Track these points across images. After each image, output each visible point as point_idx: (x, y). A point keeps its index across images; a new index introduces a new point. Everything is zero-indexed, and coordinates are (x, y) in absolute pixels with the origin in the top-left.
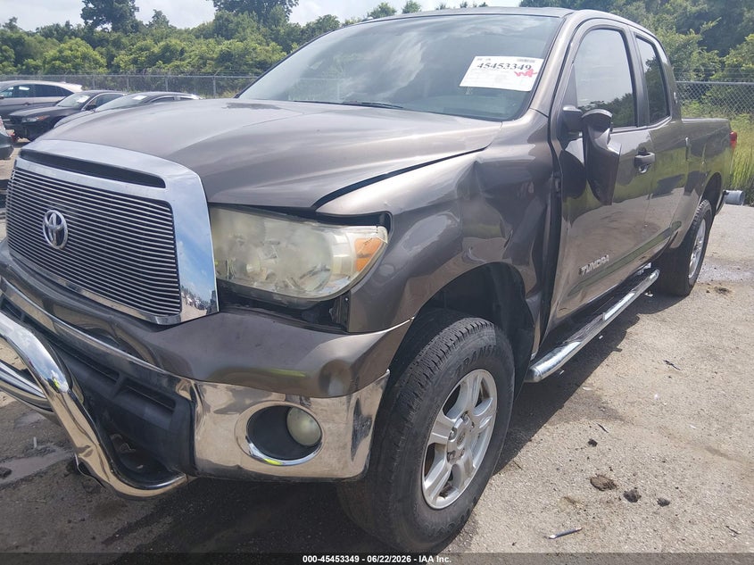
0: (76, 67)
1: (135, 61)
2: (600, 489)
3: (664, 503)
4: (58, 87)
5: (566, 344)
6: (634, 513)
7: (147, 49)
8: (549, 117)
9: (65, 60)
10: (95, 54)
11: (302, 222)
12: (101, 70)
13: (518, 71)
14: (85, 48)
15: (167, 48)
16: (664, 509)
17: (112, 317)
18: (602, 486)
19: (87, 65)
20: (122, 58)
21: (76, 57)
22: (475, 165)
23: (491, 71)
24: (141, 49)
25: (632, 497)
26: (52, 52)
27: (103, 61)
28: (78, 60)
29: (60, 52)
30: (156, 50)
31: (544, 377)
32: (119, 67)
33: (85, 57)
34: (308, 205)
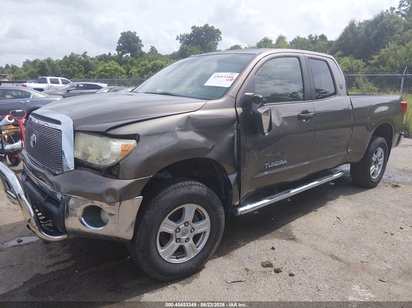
0: (111, 74)
1: (139, 72)
2: (264, 267)
3: (292, 275)
4: (96, 85)
5: (262, 200)
6: (274, 278)
7: (145, 65)
8: (236, 98)
9: (106, 71)
10: (121, 68)
11: (102, 137)
12: (123, 76)
13: (228, 78)
14: (116, 65)
15: (155, 65)
16: (290, 278)
17: (46, 173)
18: (265, 265)
19: (117, 74)
20: (134, 70)
21: (112, 70)
22: (189, 117)
23: (218, 79)
24: (142, 66)
25: (277, 271)
26: (101, 68)
27: (124, 72)
28: (113, 71)
29: (105, 67)
30: (149, 66)
31: (242, 213)
32: (132, 74)
33: (116, 70)
34: (104, 130)
